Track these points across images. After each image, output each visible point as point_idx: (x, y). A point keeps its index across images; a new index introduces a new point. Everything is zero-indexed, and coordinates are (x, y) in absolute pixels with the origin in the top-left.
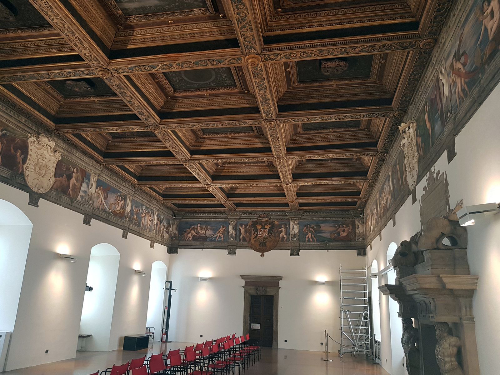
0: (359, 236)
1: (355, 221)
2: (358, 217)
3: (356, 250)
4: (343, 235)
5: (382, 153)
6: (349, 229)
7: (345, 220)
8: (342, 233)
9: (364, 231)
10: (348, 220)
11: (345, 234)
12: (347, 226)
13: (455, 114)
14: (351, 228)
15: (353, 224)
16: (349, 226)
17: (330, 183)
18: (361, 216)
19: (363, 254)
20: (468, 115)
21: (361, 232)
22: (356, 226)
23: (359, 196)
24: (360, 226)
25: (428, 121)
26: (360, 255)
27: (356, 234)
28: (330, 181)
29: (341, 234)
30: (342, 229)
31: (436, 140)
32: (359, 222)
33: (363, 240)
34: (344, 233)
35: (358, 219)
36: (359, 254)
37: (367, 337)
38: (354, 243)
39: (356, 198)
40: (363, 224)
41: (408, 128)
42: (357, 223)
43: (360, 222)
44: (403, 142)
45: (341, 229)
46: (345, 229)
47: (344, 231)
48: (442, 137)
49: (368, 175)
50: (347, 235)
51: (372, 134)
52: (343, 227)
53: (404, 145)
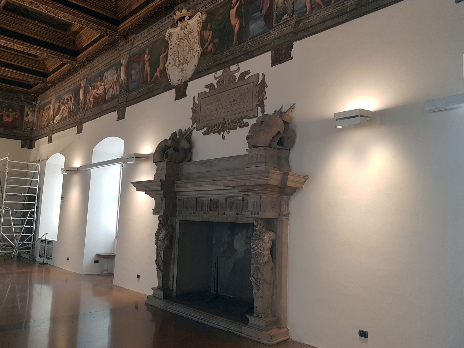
0: (27, 125)
1: (24, 106)
2: (28, 103)
3: (20, 141)
4: (6, 120)
5: (120, 35)
6: (16, 114)
7: (12, 102)
8: (6, 117)
9: (33, 120)
10: (16, 104)
11: (9, 120)
12: (14, 110)
13: (299, 19)
14: (18, 114)
15: (22, 110)
16: (16, 112)
17: (26, 51)
18: (33, 103)
19: (28, 146)
20: (327, 24)
21: (30, 121)
22: (25, 114)
23: (45, 79)
24: (30, 114)
25: (236, 17)
26: (26, 147)
27: (24, 122)
28: (29, 47)
29: (4, 119)
30: (7, 113)
31: (249, 40)
32: (29, 109)
33: (31, 130)
34: (9, 118)
35: (28, 105)
36: (23, 146)
37: (30, 236)
38: (19, 132)
39: (41, 80)
40: (34, 113)
41: (188, 17)
42: (26, 109)
43: (31, 109)
44: (169, 31)
45: (5, 113)
46: (11, 114)
47: (8, 116)
48: (264, 38)
49: (78, 57)
50: (12, 121)
51: (116, 9)
52: (8, 111)
53: (170, 35)
